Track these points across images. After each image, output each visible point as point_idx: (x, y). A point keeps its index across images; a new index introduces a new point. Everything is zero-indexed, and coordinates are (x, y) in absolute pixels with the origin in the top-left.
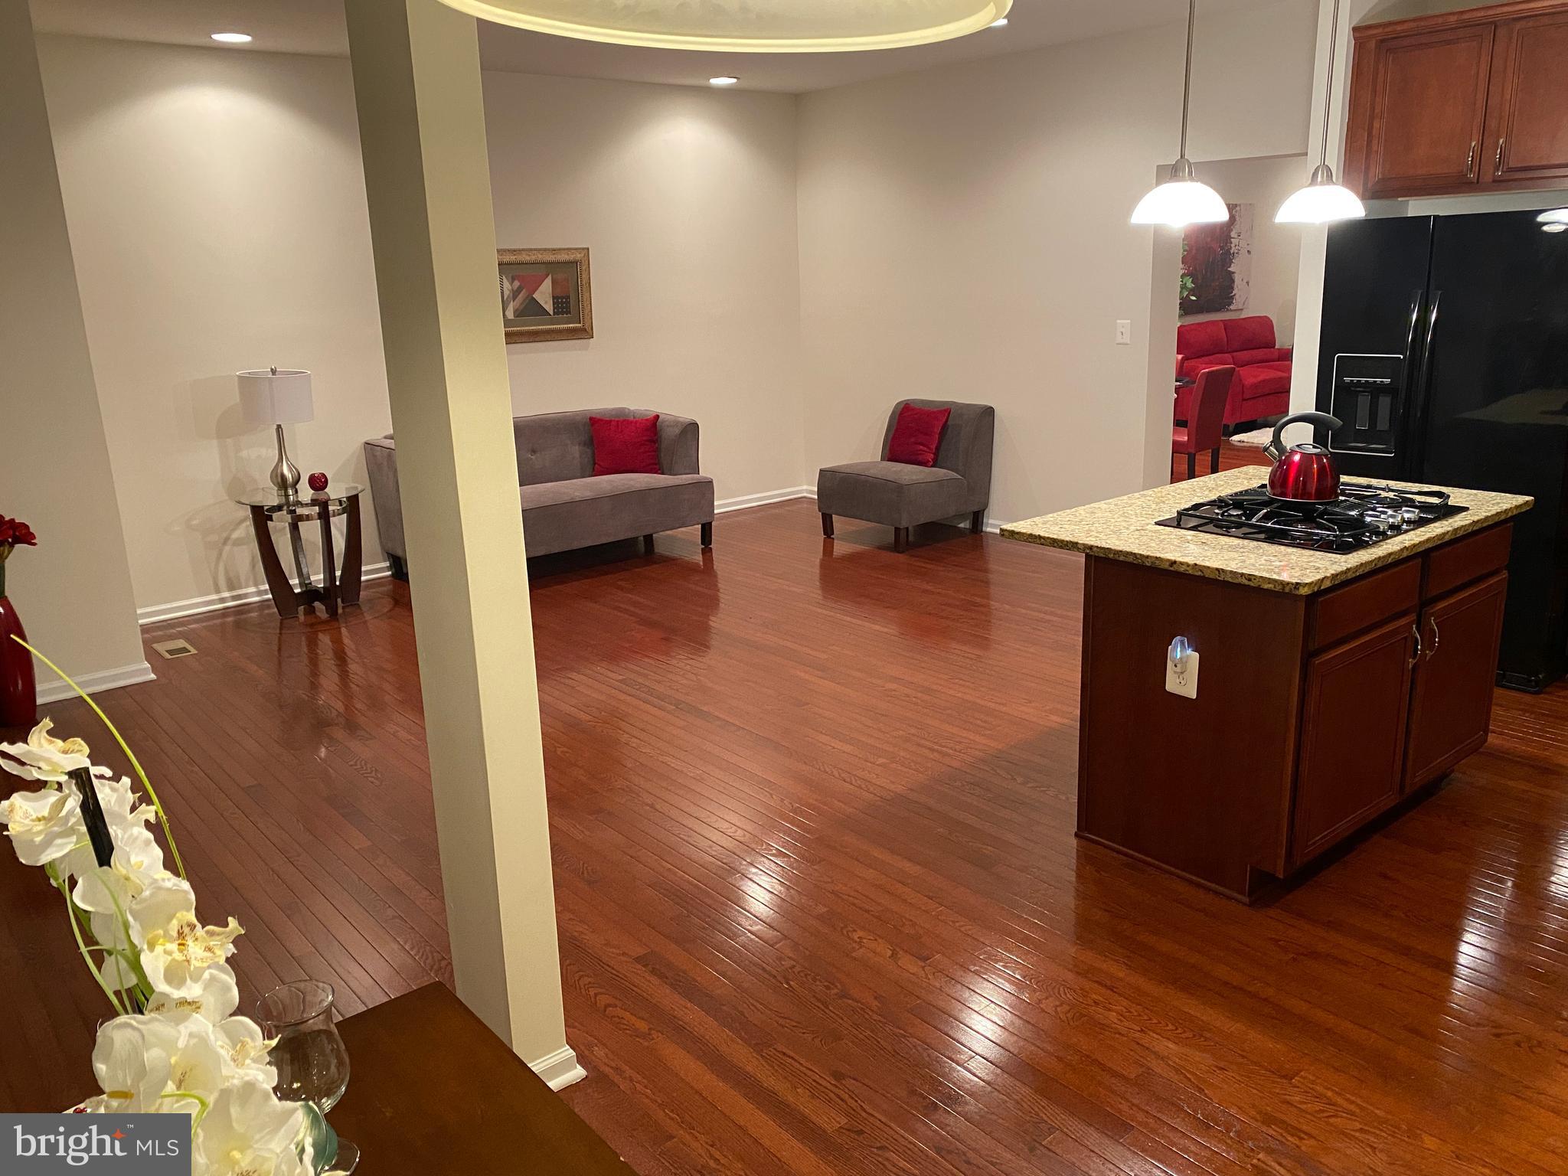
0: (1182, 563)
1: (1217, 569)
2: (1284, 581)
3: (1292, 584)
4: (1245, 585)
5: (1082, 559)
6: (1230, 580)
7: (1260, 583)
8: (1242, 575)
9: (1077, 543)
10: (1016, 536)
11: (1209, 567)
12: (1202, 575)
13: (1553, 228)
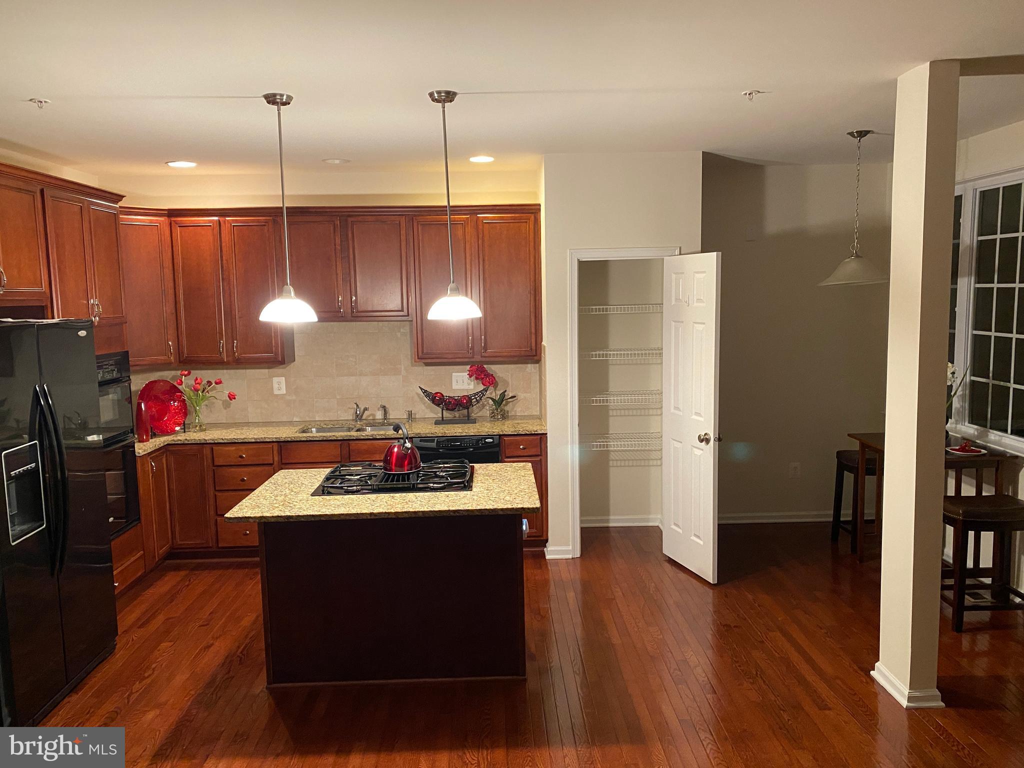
13: (82, 333)
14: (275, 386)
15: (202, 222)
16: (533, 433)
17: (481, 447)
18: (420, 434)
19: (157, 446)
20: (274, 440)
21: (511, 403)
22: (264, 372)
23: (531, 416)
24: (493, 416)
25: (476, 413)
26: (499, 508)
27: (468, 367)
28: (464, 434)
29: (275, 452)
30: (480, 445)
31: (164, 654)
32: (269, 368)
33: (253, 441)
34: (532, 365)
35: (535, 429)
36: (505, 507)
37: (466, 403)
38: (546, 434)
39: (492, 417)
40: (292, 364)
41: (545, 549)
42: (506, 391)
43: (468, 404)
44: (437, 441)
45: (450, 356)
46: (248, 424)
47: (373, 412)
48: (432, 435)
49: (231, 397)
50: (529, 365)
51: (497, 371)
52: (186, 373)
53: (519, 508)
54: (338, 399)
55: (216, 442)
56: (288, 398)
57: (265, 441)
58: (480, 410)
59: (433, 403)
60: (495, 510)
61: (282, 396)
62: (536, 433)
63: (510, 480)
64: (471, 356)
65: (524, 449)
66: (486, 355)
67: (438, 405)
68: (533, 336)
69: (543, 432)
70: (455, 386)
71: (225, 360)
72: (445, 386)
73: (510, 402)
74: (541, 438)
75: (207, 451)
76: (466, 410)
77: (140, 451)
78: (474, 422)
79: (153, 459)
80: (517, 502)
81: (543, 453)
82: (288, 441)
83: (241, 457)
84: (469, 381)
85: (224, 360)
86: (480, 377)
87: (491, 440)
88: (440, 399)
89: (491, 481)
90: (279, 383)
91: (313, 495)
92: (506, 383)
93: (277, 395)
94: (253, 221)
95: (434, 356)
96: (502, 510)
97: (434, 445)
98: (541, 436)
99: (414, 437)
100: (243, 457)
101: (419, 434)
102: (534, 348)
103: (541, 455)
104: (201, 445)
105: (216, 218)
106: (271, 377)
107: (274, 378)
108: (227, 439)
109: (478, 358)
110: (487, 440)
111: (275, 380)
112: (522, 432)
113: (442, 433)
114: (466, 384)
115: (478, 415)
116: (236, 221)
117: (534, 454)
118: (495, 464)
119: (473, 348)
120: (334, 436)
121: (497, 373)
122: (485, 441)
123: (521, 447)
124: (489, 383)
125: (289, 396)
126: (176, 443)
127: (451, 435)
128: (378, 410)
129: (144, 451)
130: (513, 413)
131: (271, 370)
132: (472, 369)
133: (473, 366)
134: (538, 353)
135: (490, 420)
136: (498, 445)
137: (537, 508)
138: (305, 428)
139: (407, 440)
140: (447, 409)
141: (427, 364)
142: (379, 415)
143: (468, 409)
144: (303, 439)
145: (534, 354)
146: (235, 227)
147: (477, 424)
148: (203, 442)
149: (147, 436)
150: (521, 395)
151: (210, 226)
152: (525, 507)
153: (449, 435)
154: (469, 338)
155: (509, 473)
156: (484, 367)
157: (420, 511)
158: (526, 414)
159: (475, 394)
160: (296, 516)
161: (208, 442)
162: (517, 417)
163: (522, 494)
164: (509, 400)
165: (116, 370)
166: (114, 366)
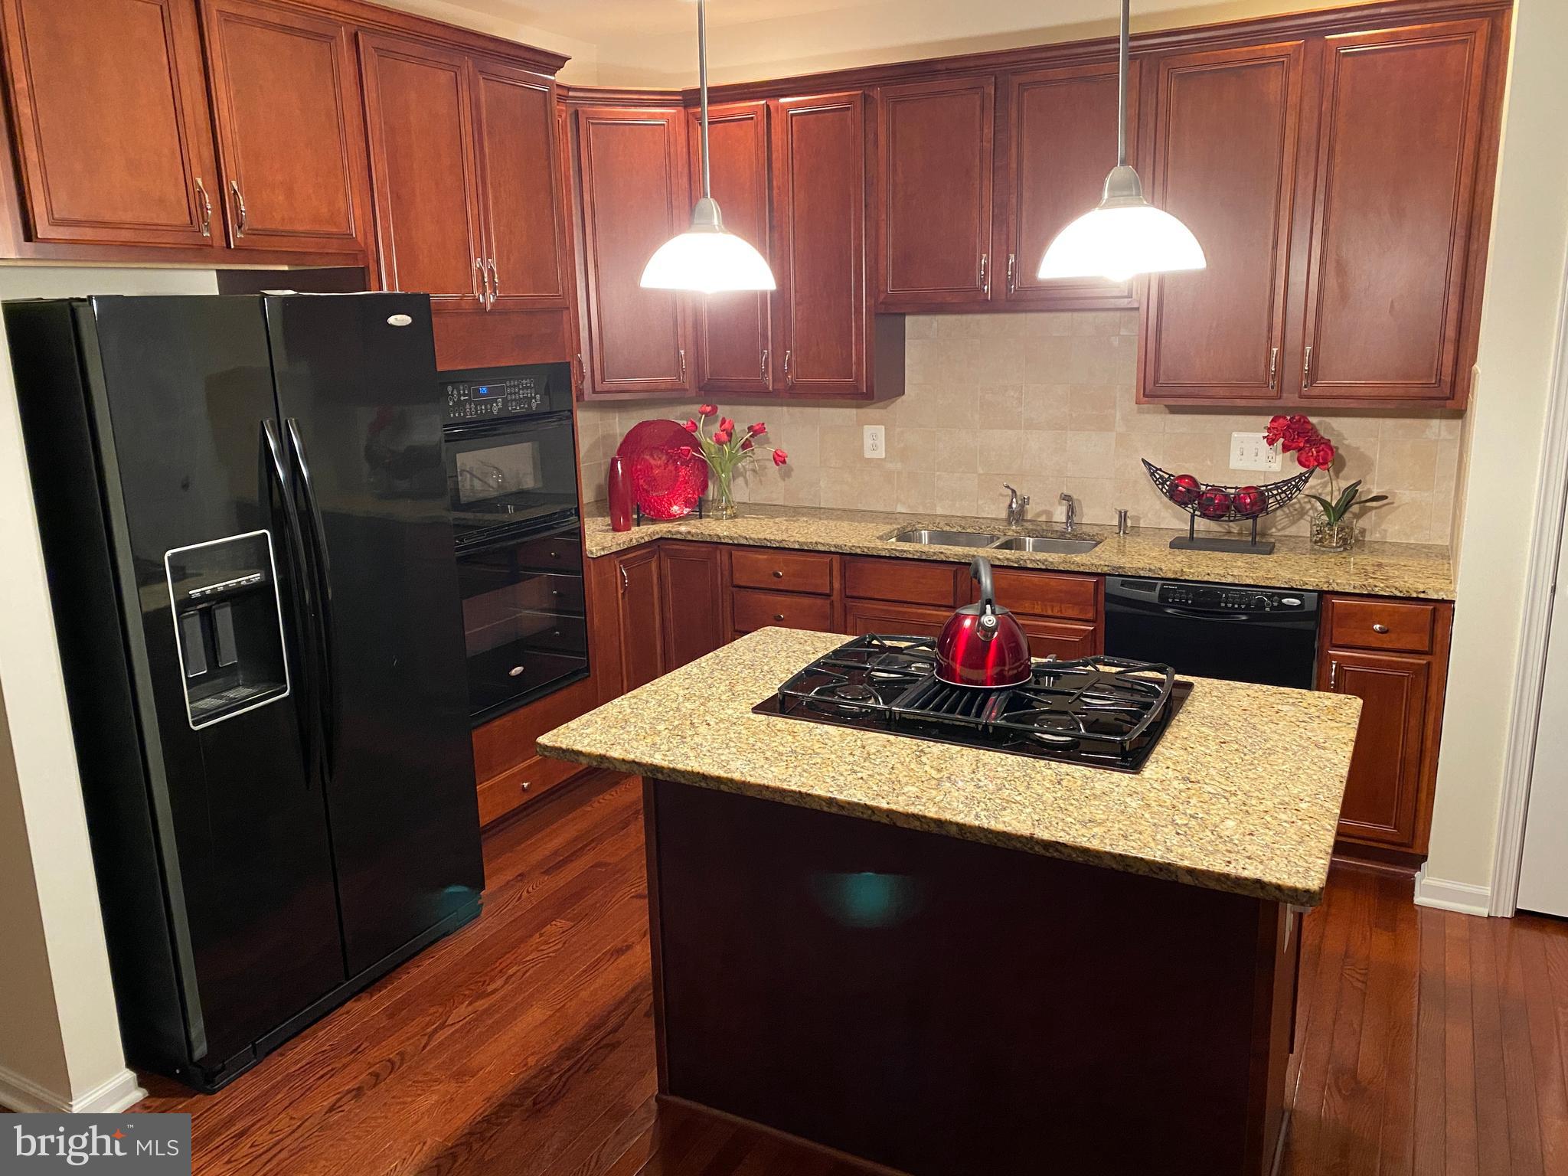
13: (399, 320)
14: (868, 442)
15: (737, 111)
16: (1415, 595)
17: (1268, 613)
18: (1124, 568)
19: (634, 541)
20: (833, 549)
21: (1374, 512)
22: (848, 414)
23: (1425, 546)
24: (1319, 539)
25: (1283, 528)
26: (1180, 863)
27: (1267, 420)
28: (1230, 580)
29: (836, 573)
30: (1267, 609)
31: (542, 948)
32: (858, 407)
33: (797, 546)
34: (1444, 422)
35: (1421, 588)
36: (1202, 865)
37: (1252, 504)
38: (1453, 602)
39: (1316, 542)
40: (900, 400)
41: (1417, 875)
42: (1359, 483)
43: (1256, 508)
44: (1162, 589)
45: (1221, 392)
46: (816, 512)
47: (1048, 508)
48: (1151, 575)
49: (778, 458)
50: (1435, 422)
51: (1346, 433)
52: (709, 409)
53: (1246, 879)
54: (980, 474)
55: (736, 542)
56: (890, 466)
57: (816, 548)
58: (1293, 523)
59: (1171, 498)
60: (1166, 868)
61: (878, 463)
62: (1422, 596)
63: (1271, 752)
64: (1273, 392)
65: (1382, 632)
66: (1315, 392)
67: (1183, 504)
68: (1450, 348)
69: (1442, 596)
70: (1235, 462)
71: (771, 388)
72: (1211, 461)
73: (1373, 508)
74: (1434, 610)
75: (722, 558)
76: (1251, 521)
77: (594, 549)
78: (1270, 550)
79: (626, 564)
80: (1252, 849)
81: (1437, 648)
82: (856, 555)
83: (776, 575)
84: (1272, 453)
85: (768, 388)
86: (1294, 445)
87: (1296, 602)
88: (1188, 491)
89: (1213, 746)
90: (874, 437)
91: (759, 709)
92: (1366, 463)
93: (870, 460)
94: (827, 102)
95: (1181, 391)
96: (1191, 871)
97: (1153, 596)
98: (1438, 605)
99: (1110, 575)
100: (778, 576)
101: (1120, 567)
102: (1447, 378)
103: (1430, 653)
104: (715, 546)
105: (763, 102)
106: (861, 424)
107: (865, 427)
108: (754, 540)
109: (1291, 399)
110: (1285, 601)
111: (868, 430)
112: (1382, 589)
113: (1175, 572)
114: (1264, 458)
115: (1287, 532)
116: (797, 105)
117: (1409, 647)
118: (1257, 686)
119: (1279, 375)
120: (942, 553)
121: (1346, 436)
122: (1281, 603)
123: (1377, 627)
124: (1317, 460)
125: (891, 462)
126: (674, 537)
127: (1195, 579)
128: (1060, 504)
129: (603, 549)
130: (1378, 535)
131: (860, 411)
132: (1275, 425)
133: (1280, 417)
134: (1458, 395)
135: (1312, 549)
136: (1317, 615)
137: (1307, 891)
138: (910, 529)
139: (988, 606)
140: (1203, 515)
141: (1174, 410)
142: (1060, 514)
143: (1255, 518)
144: (883, 554)
145: (1447, 392)
146: (794, 118)
147: (1274, 557)
148: (715, 539)
149: (626, 519)
150: (1404, 495)
151: (752, 118)
152: (1267, 878)
153: (1190, 578)
154: (1269, 351)
155: (1282, 723)
156: (1308, 422)
157: (951, 823)
158: (1412, 541)
159: (1277, 486)
160: (669, 768)
161: (723, 541)
162: (1386, 547)
163: (1283, 817)
164: (1368, 504)
165: (538, 396)
166: (533, 391)
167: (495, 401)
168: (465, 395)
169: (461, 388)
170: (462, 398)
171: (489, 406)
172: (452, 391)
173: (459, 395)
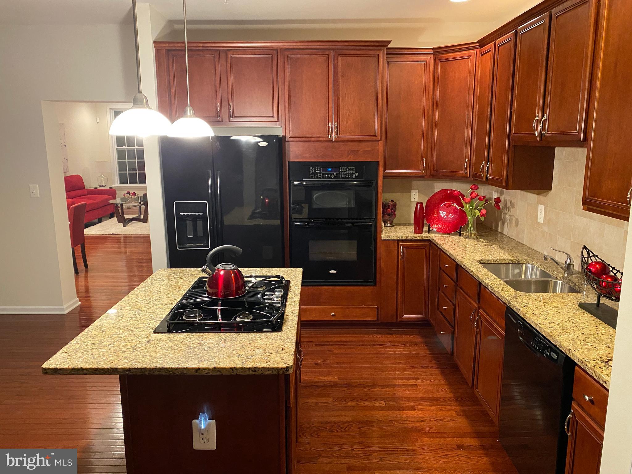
0: (204, 369)
1: (231, 368)
2: (278, 368)
3: (284, 368)
4: (252, 375)
5: (116, 379)
6: (241, 374)
7: (262, 372)
8: (249, 369)
9: (117, 369)
10: (60, 372)
11: (225, 368)
12: (220, 374)
13: (263, 144)
14: (539, 213)
15: (488, 48)
22: (535, 197)
29: (456, 271)
32: (538, 194)
40: (550, 193)
52: (473, 187)
56: (544, 228)
61: (541, 226)
75: (439, 253)
77: (387, 237)
79: (404, 246)
90: (541, 211)
93: (539, 224)
94: (506, 38)
100: (447, 267)
104: (437, 248)
105: (493, 42)
106: (538, 203)
107: (539, 205)
108: (443, 248)
111: (540, 207)
125: (545, 226)
131: (539, 196)
146: (499, 48)
148: (438, 245)
151: (491, 50)
165: (357, 174)
166: (354, 171)
167: (333, 174)
168: (318, 170)
169: (317, 168)
170: (316, 172)
171: (329, 175)
172: (312, 169)
173: (315, 170)
